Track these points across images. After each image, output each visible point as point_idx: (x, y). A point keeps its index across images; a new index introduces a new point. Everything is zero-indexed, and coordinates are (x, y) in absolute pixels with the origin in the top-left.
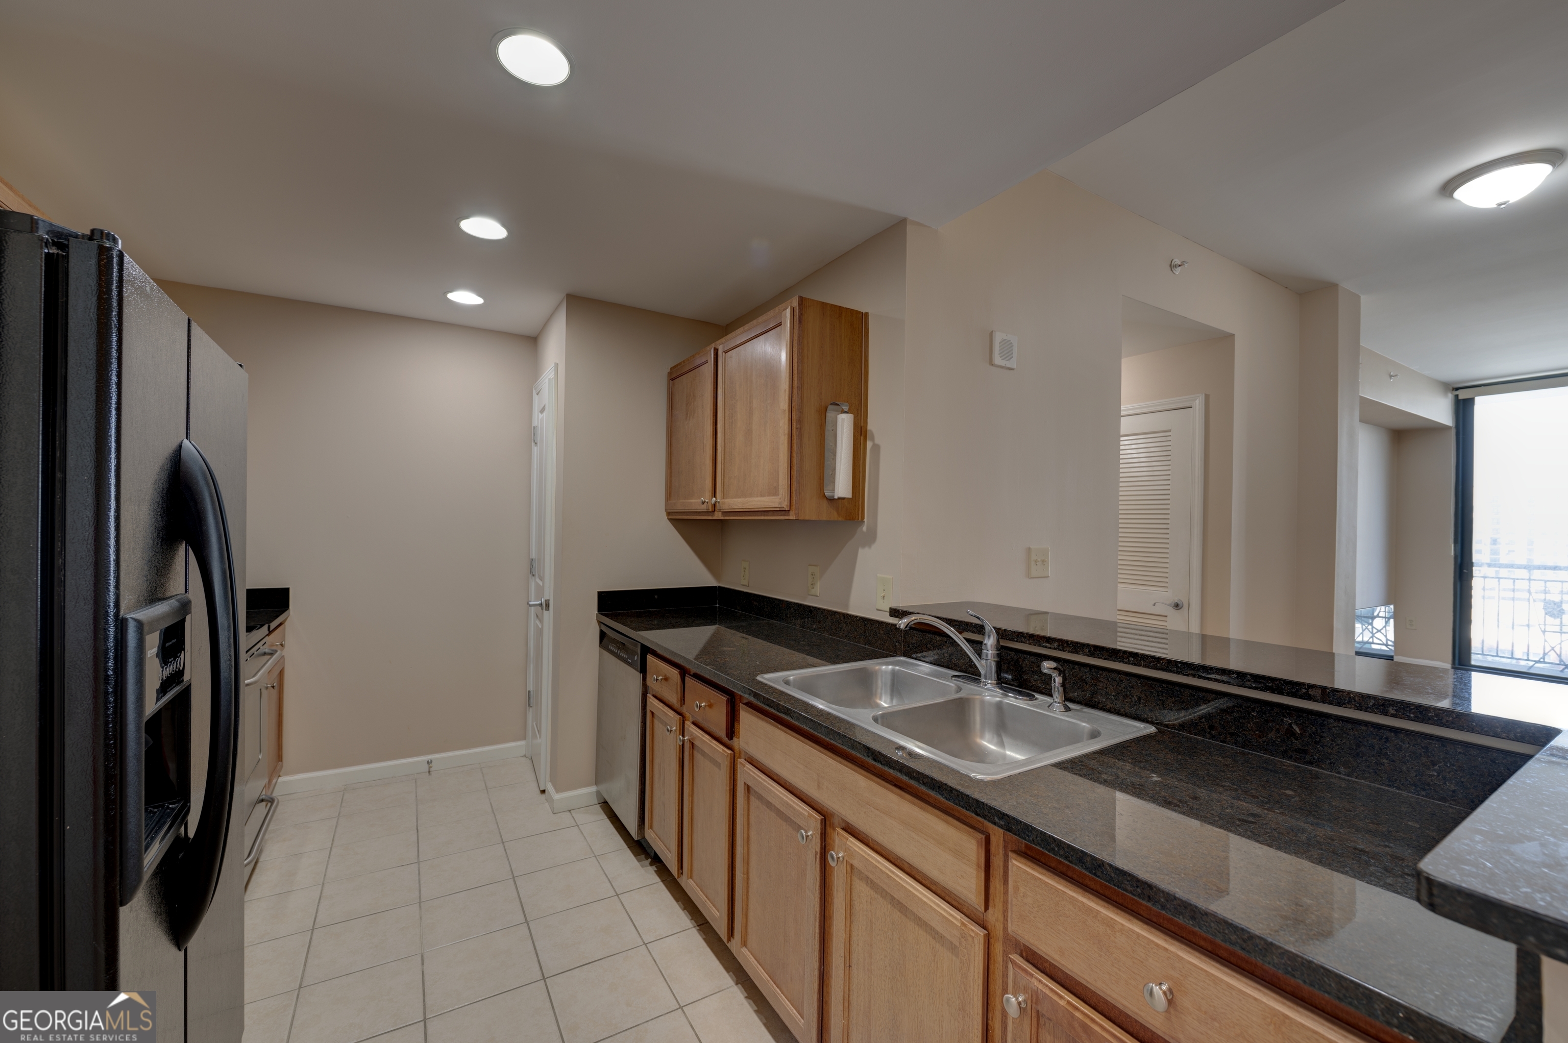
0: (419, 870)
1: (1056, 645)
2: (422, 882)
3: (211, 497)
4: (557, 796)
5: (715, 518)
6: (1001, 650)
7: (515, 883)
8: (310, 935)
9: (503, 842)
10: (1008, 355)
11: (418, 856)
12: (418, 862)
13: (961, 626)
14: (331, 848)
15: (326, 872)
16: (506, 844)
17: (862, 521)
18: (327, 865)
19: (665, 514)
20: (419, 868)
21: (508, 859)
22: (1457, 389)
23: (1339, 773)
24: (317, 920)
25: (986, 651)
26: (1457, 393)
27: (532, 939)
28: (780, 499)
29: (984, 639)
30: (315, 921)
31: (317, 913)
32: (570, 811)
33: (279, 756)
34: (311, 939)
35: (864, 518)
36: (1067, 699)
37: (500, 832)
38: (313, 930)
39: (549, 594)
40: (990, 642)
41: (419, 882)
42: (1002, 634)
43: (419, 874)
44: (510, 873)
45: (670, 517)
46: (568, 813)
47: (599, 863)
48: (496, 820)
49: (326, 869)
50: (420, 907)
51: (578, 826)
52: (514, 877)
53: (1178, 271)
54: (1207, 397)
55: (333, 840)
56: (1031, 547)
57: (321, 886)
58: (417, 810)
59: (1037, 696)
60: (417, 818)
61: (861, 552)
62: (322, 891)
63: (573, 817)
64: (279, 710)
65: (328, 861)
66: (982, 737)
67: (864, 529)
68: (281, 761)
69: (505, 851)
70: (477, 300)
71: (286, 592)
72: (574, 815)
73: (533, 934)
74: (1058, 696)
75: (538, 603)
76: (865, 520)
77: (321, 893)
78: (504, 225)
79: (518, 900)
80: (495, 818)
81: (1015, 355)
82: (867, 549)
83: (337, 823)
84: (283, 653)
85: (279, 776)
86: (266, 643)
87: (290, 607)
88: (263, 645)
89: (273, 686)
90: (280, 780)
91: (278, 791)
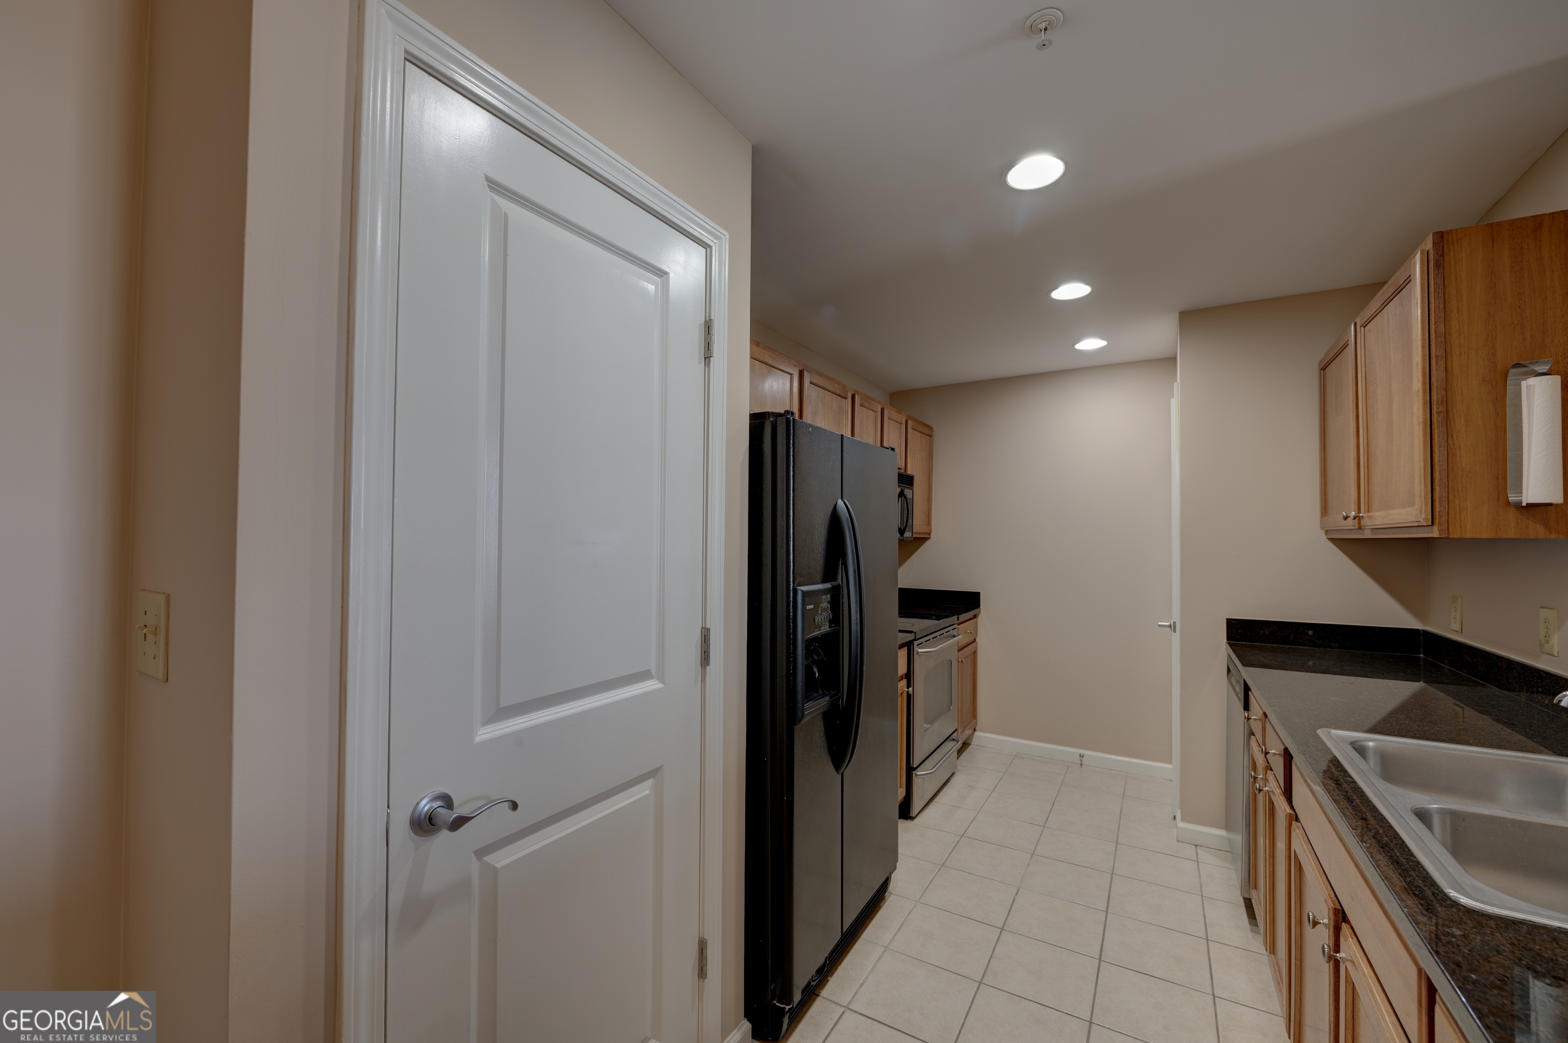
0: (1042, 832)
2: (1040, 841)
3: (849, 529)
4: (1181, 825)
5: (1365, 537)
7: (1112, 879)
8: (959, 838)
9: (1117, 843)
11: (1046, 822)
12: (1044, 827)
14: (992, 791)
15: (983, 805)
16: (1119, 846)
18: (986, 801)
19: (1323, 532)
20: (1043, 830)
21: (1115, 858)
24: (966, 832)
27: (1105, 926)
28: (1417, 510)
30: (965, 832)
31: (968, 827)
32: (1196, 846)
33: (974, 715)
34: (959, 841)
37: (1118, 834)
38: (962, 836)
39: (1176, 617)
41: (1039, 840)
43: (1041, 835)
44: (1112, 869)
45: (1328, 537)
46: (1194, 847)
47: (1203, 903)
48: (1120, 823)
49: (984, 803)
50: (1032, 857)
51: (1198, 862)
52: (1113, 873)
55: (996, 787)
57: (977, 812)
58: (1059, 790)
60: (1057, 795)
62: (976, 815)
63: (1197, 852)
64: (974, 681)
65: (987, 799)
68: (976, 719)
69: (1116, 850)
70: (1103, 343)
71: (977, 595)
72: (1199, 851)
73: (1107, 922)
75: (1168, 624)
77: (975, 817)
78: (1087, 284)
79: (1108, 892)
80: (1120, 821)
83: (1003, 776)
84: (975, 640)
85: (975, 730)
86: (955, 628)
87: (981, 607)
88: (952, 630)
89: (962, 661)
90: (976, 733)
91: (974, 741)
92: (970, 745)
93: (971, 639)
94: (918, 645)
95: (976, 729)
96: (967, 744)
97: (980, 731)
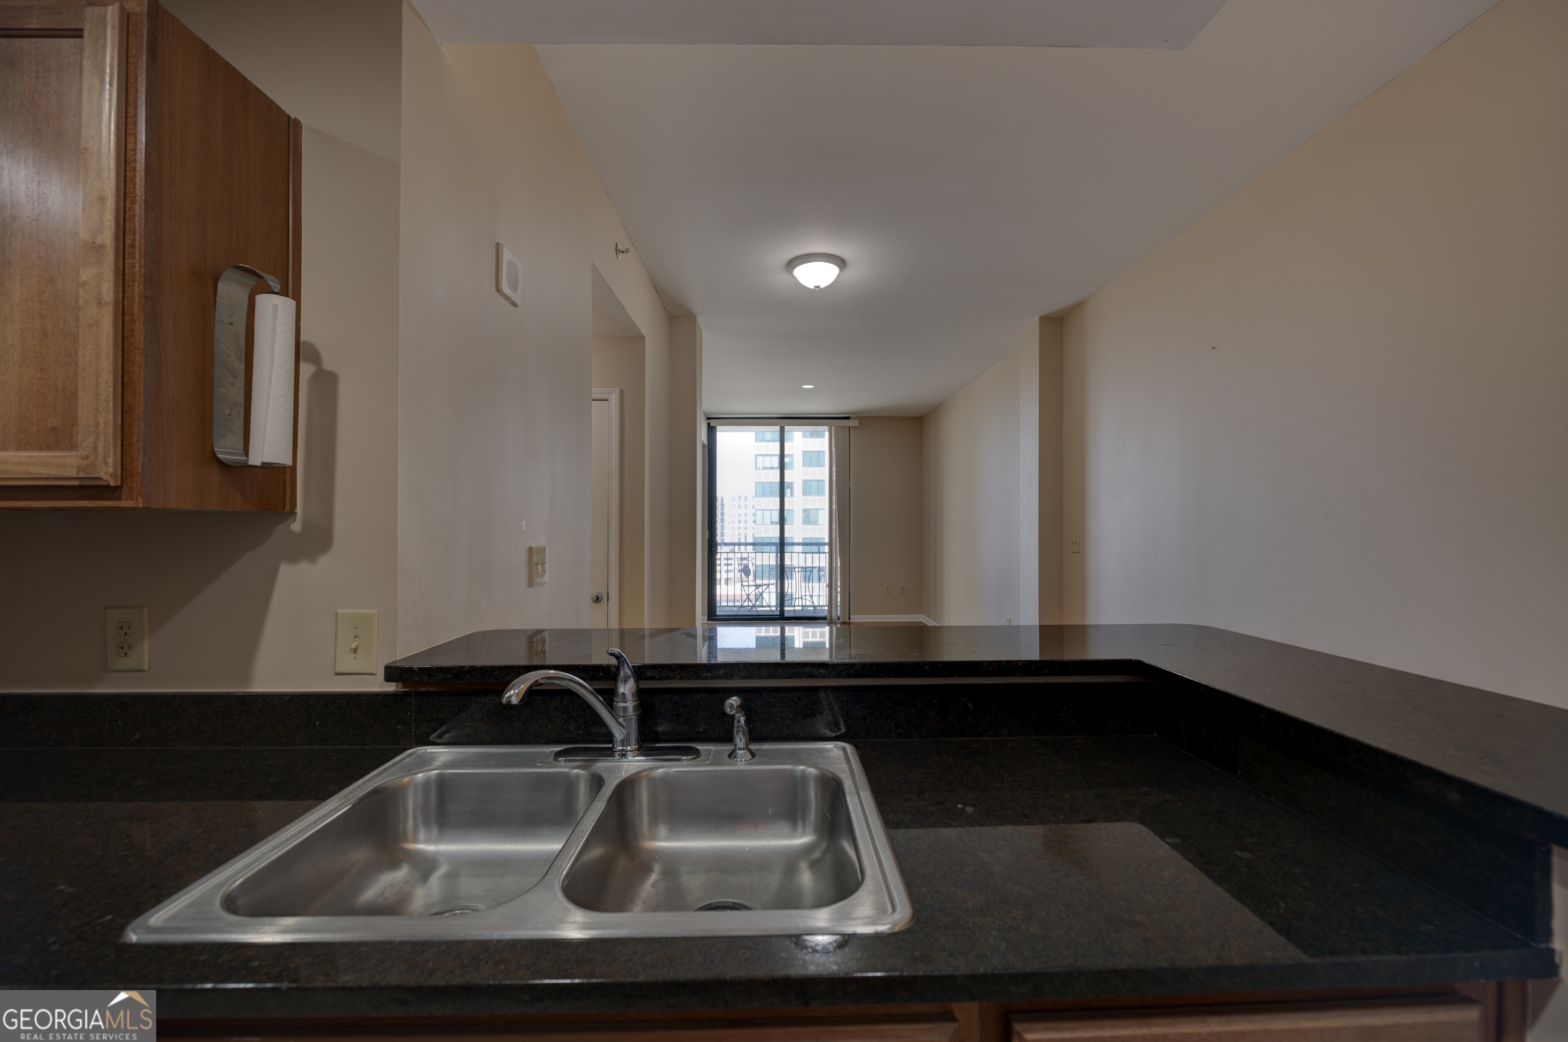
1: (721, 672)
6: (641, 694)
10: (514, 285)
13: (589, 672)
17: (292, 513)
22: (709, 419)
23: (1002, 736)
25: (621, 705)
26: (709, 421)
28: (89, 457)
29: (616, 685)
35: (295, 507)
36: (755, 736)
40: (626, 688)
42: (640, 672)
53: (621, 256)
54: (622, 393)
56: (532, 546)
59: (700, 747)
61: (285, 570)
66: (654, 837)
67: (296, 526)
74: (740, 740)
76: (299, 510)
81: (520, 287)
82: (304, 567)
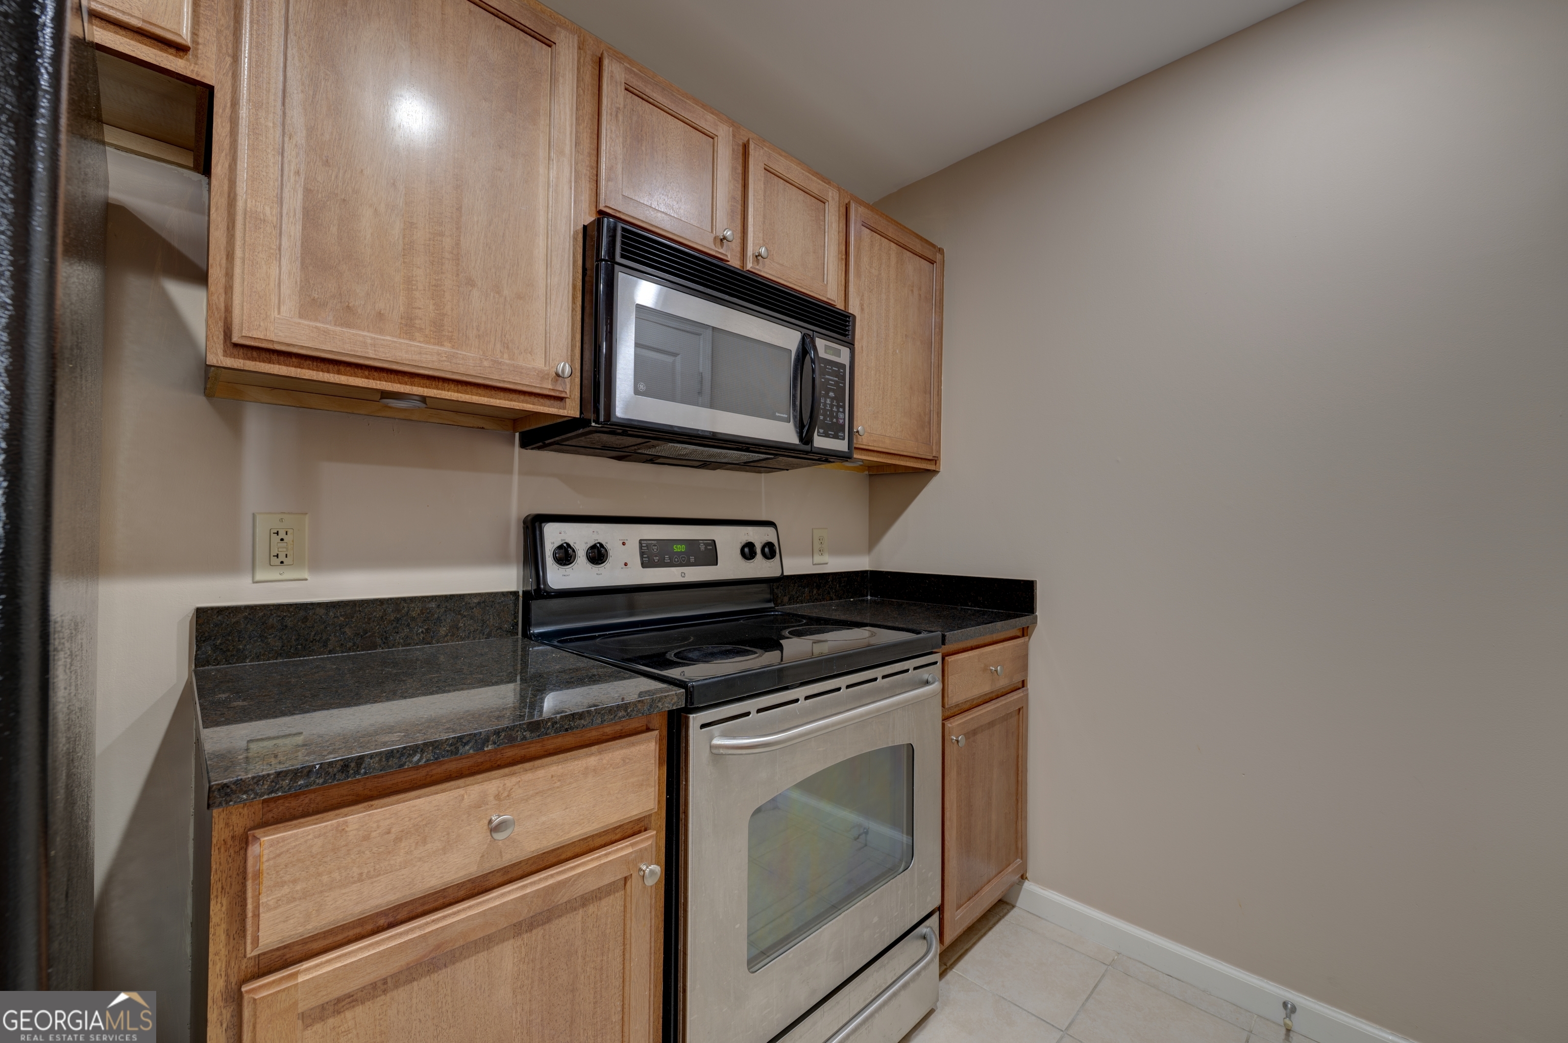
68: (1024, 857)
84: (1023, 684)
85: (1023, 877)
86: (935, 663)
87: (1038, 613)
88: (915, 669)
89: (958, 741)
90: (1027, 885)
91: (1022, 902)
92: (1013, 907)
93: (1017, 679)
94: (703, 726)
95: (1028, 875)
96: (1007, 903)
97: (1037, 882)
